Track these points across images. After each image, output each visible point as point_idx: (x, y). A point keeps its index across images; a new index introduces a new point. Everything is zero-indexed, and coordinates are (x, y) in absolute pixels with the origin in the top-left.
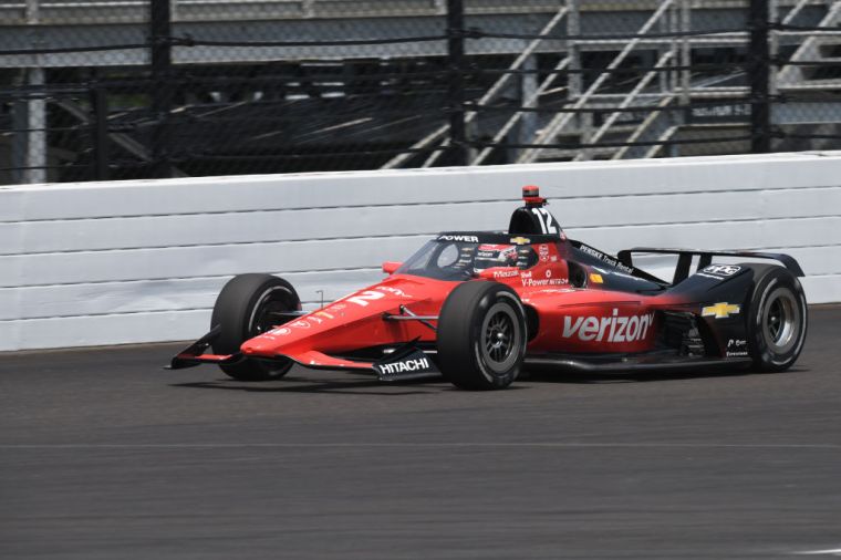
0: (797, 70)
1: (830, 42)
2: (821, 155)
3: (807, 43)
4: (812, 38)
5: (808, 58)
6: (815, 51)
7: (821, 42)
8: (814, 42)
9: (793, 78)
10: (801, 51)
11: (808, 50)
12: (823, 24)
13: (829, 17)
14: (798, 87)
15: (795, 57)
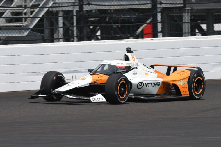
0: (4, 20)
1: (14, 11)
2: (12, 46)
3: (7, 11)
4: (8, 10)
5: (8, 16)
6: (10, 14)
7: (11, 11)
8: (9, 11)
9: (3, 22)
10: (5, 14)
11: (7, 13)
12: (12, 6)
13: (14, 3)
14: (5, 25)
15: (4, 16)
